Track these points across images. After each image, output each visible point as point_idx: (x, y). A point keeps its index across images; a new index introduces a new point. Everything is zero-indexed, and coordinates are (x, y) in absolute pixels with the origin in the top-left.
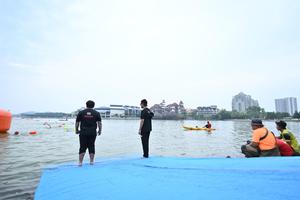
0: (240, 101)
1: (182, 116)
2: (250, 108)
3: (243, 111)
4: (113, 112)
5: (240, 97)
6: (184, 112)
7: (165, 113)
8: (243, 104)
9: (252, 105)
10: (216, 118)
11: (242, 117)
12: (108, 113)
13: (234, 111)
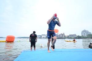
0: (84, 32)
1: (64, 38)
2: (88, 35)
3: (86, 36)
4: (42, 37)
5: (84, 31)
6: (65, 36)
7: (59, 37)
8: (85, 33)
9: (89, 34)
10: (76, 38)
11: (86, 38)
12: (41, 37)
13: (82, 36)
